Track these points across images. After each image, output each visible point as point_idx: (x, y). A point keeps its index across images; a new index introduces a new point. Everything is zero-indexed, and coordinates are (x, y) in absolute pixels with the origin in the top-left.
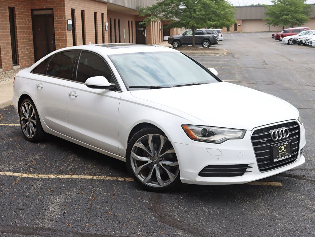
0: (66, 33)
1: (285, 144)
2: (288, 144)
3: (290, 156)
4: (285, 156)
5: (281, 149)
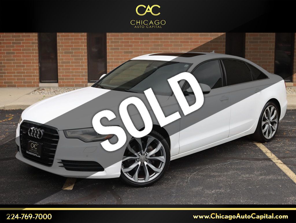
1: (36, 143)
2: (38, 144)
3: (39, 157)
4: (35, 153)
5: (33, 145)
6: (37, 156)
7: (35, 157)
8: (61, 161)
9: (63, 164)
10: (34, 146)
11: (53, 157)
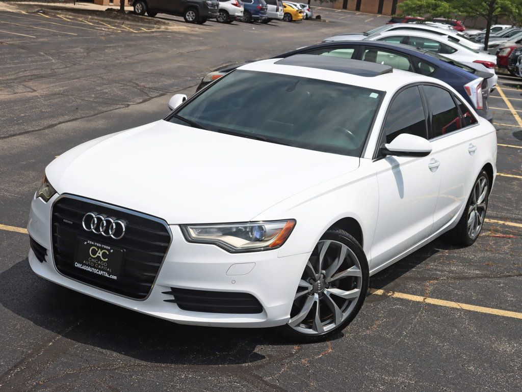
1: (105, 247)
2: (112, 251)
3: (115, 278)
4: (100, 269)
5: (94, 252)
6: (107, 275)
7: (102, 277)
8: (171, 290)
9: (175, 297)
10: (100, 253)
11: (152, 280)
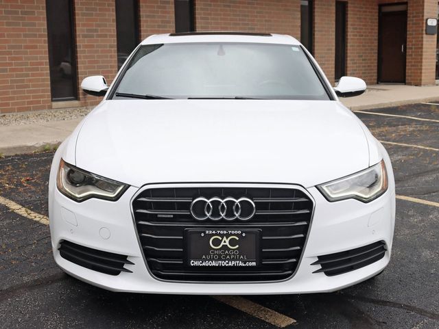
0: (422, 38)
